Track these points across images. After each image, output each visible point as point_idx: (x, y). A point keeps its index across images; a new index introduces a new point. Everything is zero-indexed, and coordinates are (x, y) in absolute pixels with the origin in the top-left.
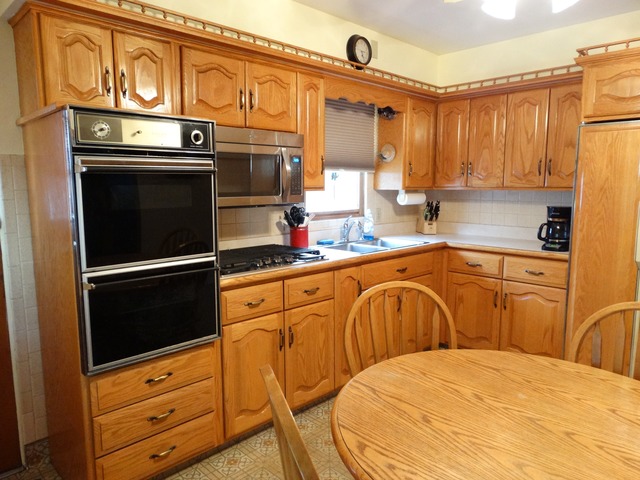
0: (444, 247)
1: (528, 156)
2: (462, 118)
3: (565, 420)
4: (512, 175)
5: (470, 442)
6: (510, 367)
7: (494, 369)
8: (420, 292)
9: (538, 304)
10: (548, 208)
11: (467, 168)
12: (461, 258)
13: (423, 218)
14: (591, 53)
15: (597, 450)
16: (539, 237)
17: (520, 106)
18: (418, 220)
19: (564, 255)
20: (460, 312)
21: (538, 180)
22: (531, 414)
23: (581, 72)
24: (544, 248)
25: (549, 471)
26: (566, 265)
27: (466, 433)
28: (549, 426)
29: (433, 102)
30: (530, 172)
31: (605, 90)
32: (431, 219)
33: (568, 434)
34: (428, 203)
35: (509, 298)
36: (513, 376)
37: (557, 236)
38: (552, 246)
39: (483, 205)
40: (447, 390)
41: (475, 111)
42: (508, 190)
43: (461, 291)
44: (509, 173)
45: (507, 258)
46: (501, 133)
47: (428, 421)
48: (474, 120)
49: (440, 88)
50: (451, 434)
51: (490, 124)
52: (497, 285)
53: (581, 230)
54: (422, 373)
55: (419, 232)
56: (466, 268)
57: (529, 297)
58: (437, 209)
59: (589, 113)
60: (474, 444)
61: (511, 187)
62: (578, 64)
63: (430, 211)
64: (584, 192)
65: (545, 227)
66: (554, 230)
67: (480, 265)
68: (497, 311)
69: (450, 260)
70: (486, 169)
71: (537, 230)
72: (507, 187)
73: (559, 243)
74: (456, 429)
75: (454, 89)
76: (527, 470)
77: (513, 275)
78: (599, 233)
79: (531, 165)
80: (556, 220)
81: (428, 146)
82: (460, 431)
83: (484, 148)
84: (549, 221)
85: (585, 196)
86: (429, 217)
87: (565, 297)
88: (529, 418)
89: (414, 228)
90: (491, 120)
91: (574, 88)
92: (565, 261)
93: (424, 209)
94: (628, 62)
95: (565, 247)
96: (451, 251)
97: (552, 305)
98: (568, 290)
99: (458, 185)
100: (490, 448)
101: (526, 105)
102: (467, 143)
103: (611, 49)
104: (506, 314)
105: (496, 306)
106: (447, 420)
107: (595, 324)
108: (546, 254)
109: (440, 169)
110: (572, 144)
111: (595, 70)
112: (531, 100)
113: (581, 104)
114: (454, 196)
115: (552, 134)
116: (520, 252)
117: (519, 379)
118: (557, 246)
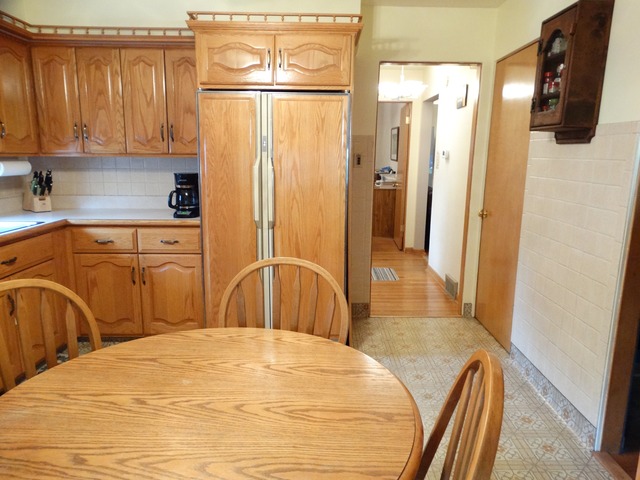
0: (65, 226)
1: (149, 120)
2: (67, 71)
3: (232, 393)
4: (135, 140)
5: (142, 464)
6: (168, 353)
7: (151, 360)
8: (43, 289)
9: (176, 273)
10: (175, 175)
11: (82, 132)
12: (89, 237)
13: (31, 192)
14: (201, 18)
15: (266, 413)
16: (170, 205)
17: (134, 65)
18: (23, 195)
19: (195, 221)
20: (95, 298)
21: (162, 146)
22: (200, 400)
23: (193, 37)
24: (176, 216)
25: (232, 459)
26: (198, 231)
27: (135, 455)
28: (219, 406)
29: (24, 44)
30: (153, 138)
31: (217, 59)
32: (42, 193)
33: (238, 408)
34: (36, 174)
35: (147, 272)
36: (173, 362)
37: (186, 202)
38: (183, 213)
39: (106, 173)
40: (100, 407)
41: (82, 64)
42: (130, 157)
43: (92, 274)
44: (131, 138)
45: (140, 231)
46: (118, 93)
47: (82, 462)
48: (83, 73)
49: (31, 26)
50: (116, 466)
51: (104, 82)
52: (132, 260)
53: (208, 196)
54: (61, 395)
55: (28, 210)
56: (97, 247)
57: (167, 267)
58: (49, 180)
59: (205, 80)
60: (146, 465)
61: (136, 154)
62: (190, 28)
63: (40, 183)
64: (208, 158)
65: (175, 194)
66: (183, 196)
67: (111, 242)
68: (136, 288)
69: (74, 240)
70: (105, 133)
71: (167, 198)
72: (131, 154)
73: (189, 210)
74: (121, 456)
75: (51, 31)
76: (210, 469)
77: (148, 247)
78: (224, 197)
79: (154, 130)
80: (184, 187)
81: (25, 101)
82: (126, 456)
83: (100, 109)
84: (177, 189)
85: (209, 163)
86: (39, 190)
87: (200, 261)
88: (199, 405)
89: (20, 206)
90: (104, 75)
91: (187, 53)
92: (197, 226)
93: (31, 181)
94: (232, 34)
95: (195, 213)
96: (75, 230)
97: (189, 271)
98: (202, 254)
99: (72, 151)
100: (165, 461)
101: (142, 64)
102: (77, 101)
103: (219, 18)
104: (146, 288)
105: (134, 282)
106: (106, 449)
107: (238, 286)
108: (178, 221)
109: (46, 130)
110: (192, 111)
111: (206, 36)
112: (146, 60)
113: (196, 70)
114: (68, 164)
115: (171, 99)
116: (153, 222)
117: (179, 363)
118: (188, 213)
